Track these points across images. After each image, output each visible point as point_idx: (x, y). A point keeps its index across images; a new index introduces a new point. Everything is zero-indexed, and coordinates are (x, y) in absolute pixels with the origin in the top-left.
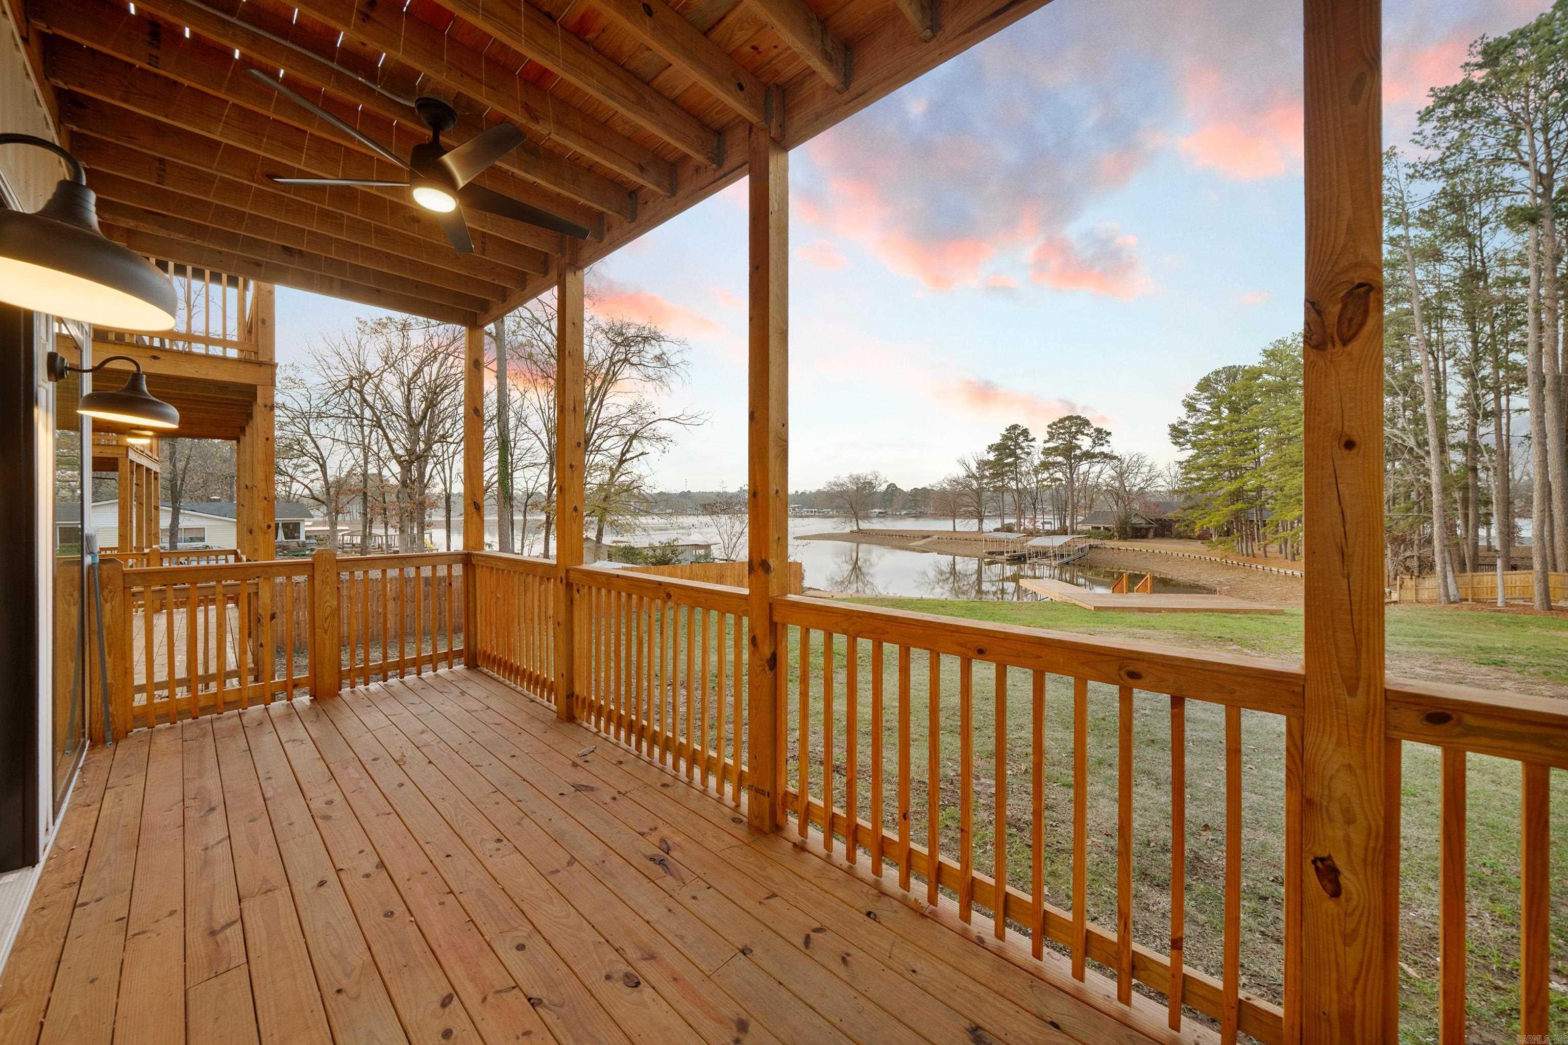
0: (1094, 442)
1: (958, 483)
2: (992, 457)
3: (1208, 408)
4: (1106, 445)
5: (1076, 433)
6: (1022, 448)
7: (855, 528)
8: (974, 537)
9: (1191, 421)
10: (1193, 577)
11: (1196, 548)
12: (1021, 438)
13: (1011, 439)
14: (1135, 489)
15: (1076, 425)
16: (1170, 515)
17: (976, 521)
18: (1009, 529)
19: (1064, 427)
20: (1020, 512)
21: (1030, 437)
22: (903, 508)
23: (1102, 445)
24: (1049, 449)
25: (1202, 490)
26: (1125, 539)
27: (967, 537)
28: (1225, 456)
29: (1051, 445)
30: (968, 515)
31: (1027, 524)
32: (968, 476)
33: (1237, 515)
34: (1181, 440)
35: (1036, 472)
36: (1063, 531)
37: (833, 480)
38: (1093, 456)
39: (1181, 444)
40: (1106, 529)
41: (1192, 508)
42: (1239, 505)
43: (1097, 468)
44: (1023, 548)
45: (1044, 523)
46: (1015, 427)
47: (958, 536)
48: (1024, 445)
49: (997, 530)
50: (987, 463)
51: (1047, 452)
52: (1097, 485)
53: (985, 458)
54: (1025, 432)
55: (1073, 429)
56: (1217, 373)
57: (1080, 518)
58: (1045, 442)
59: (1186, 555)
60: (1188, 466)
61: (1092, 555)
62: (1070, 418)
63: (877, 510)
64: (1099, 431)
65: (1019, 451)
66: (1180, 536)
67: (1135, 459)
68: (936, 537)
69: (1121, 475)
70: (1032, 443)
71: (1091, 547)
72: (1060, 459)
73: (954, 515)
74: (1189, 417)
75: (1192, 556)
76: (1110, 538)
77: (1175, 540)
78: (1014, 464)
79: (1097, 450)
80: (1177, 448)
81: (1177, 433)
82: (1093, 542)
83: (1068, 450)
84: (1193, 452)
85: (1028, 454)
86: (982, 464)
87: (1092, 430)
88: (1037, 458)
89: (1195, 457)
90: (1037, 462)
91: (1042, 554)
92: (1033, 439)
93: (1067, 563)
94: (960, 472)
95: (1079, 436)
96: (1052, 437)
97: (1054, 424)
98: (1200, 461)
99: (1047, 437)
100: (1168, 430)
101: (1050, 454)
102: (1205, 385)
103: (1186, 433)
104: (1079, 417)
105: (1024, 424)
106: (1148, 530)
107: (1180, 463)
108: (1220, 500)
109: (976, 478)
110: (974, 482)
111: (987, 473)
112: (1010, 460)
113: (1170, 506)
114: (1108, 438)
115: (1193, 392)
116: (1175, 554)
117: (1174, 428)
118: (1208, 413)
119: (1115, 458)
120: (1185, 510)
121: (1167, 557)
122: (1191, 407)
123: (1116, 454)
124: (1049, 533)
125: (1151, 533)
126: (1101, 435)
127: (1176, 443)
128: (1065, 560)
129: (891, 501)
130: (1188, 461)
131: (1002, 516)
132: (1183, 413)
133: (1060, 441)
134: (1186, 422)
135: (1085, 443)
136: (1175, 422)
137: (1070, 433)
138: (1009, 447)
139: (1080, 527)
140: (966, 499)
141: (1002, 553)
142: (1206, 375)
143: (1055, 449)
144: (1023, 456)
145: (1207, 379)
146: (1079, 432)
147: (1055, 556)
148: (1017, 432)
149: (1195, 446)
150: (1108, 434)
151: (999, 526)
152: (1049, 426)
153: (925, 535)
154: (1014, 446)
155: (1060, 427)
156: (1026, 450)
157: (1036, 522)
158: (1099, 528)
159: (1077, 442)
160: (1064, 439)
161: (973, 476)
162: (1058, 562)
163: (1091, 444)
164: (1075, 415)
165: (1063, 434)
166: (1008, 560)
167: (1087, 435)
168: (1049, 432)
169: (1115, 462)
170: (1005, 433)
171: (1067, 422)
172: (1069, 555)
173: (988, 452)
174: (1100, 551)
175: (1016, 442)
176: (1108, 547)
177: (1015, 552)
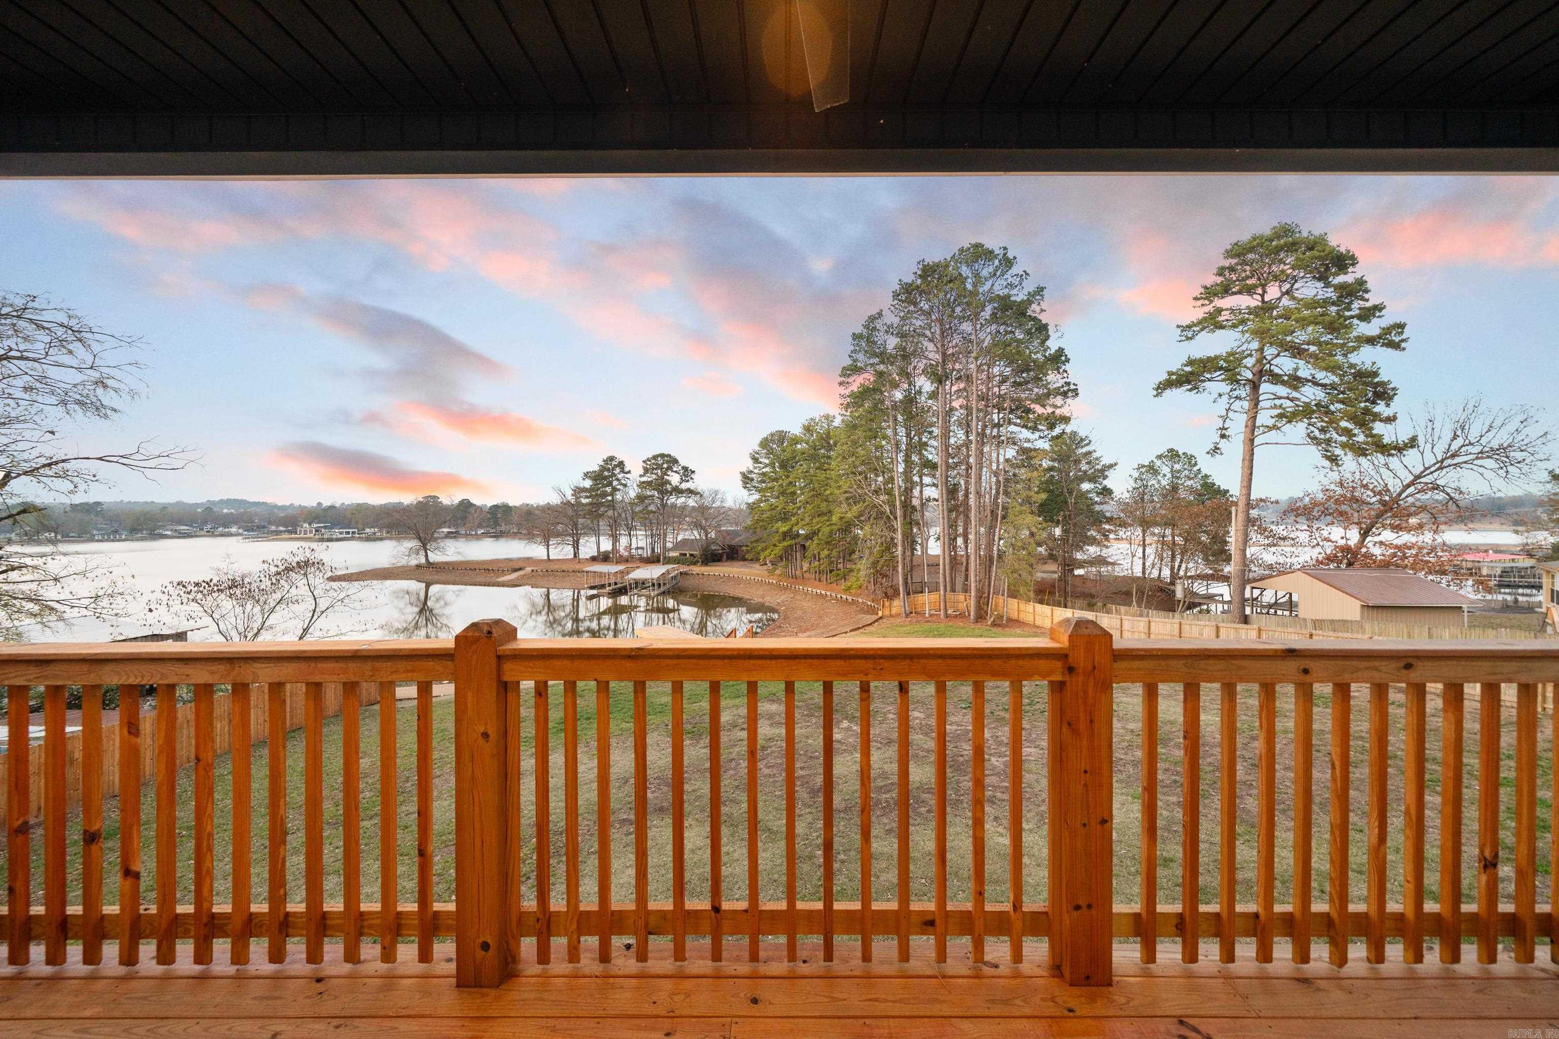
0: (682, 479)
1: (553, 508)
2: (588, 484)
3: (767, 462)
4: (691, 482)
5: (667, 469)
6: (618, 479)
7: (422, 558)
8: (571, 566)
9: (756, 471)
10: (759, 598)
12: (618, 470)
13: (608, 470)
14: (713, 520)
15: (667, 462)
16: (736, 541)
17: (571, 546)
18: (605, 557)
19: (657, 464)
20: (614, 538)
21: (626, 470)
22: (480, 526)
23: (688, 481)
24: (644, 482)
26: (706, 564)
27: (564, 566)
29: (644, 479)
30: (563, 538)
31: (622, 550)
32: (563, 503)
34: (749, 486)
35: (632, 503)
36: (656, 559)
38: (681, 491)
39: (749, 489)
40: (691, 555)
43: (682, 501)
44: (622, 579)
45: (637, 549)
46: (612, 459)
47: (552, 565)
48: (620, 476)
49: (593, 557)
50: (584, 490)
51: (642, 485)
53: (582, 486)
54: (621, 464)
55: (665, 466)
56: (772, 435)
57: (669, 546)
58: (641, 476)
60: (755, 507)
61: (684, 581)
62: (662, 456)
63: (446, 530)
64: (685, 469)
65: (615, 482)
66: (744, 559)
67: (713, 496)
68: (530, 566)
69: (702, 508)
70: (628, 476)
71: (681, 573)
72: (652, 493)
73: (547, 537)
74: (754, 467)
75: (757, 579)
76: (695, 564)
77: (741, 563)
78: (612, 494)
79: (684, 486)
80: (746, 492)
81: (746, 479)
83: (661, 485)
84: (756, 496)
85: (625, 486)
86: (578, 491)
87: (680, 468)
88: (633, 490)
89: (760, 501)
90: (632, 494)
91: (641, 585)
92: (629, 472)
93: (664, 591)
94: (554, 499)
95: (669, 473)
96: (646, 471)
97: (648, 460)
98: (762, 505)
99: (642, 472)
100: (740, 477)
101: (644, 487)
103: (752, 480)
104: (669, 456)
105: (620, 457)
106: (721, 555)
107: (749, 505)
108: (777, 537)
109: (572, 506)
110: (568, 509)
111: (583, 501)
112: (609, 489)
113: (738, 534)
114: (692, 476)
116: (744, 577)
117: (743, 474)
118: (766, 466)
119: (697, 493)
121: (738, 581)
122: (756, 460)
123: (700, 490)
124: (643, 559)
125: (725, 558)
126: (687, 473)
127: (745, 488)
128: (662, 588)
129: (464, 518)
130: (754, 504)
131: (598, 543)
132: (749, 464)
133: (654, 476)
134: (752, 471)
135: (674, 479)
136: (744, 470)
137: (662, 469)
138: (605, 478)
139: (671, 555)
141: (603, 586)
143: (650, 483)
144: (619, 487)
145: (766, 439)
146: (669, 468)
147: (653, 585)
148: (614, 463)
149: (759, 490)
150: (693, 472)
151: (595, 554)
152: (644, 461)
153: (516, 567)
154: (611, 477)
155: (653, 464)
156: (623, 482)
157: (631, 549)
158: (685, 555)
159: (668, 478)
160: (657, 475)
161: (569, 503)
162: (656, 592)
163: (679, 480)
164: (666, 453)
165: (656, 469)
166: (609, 594)
167: (676, 472)
168: (644, 467)
169: (698, 497)
170: (602, 463)
171: (659, 459)
172: (664, 584)
173: (584, 480)
174: (688, 577)
175: (613, 473)
176: (694, 573)
177: (616, 584)
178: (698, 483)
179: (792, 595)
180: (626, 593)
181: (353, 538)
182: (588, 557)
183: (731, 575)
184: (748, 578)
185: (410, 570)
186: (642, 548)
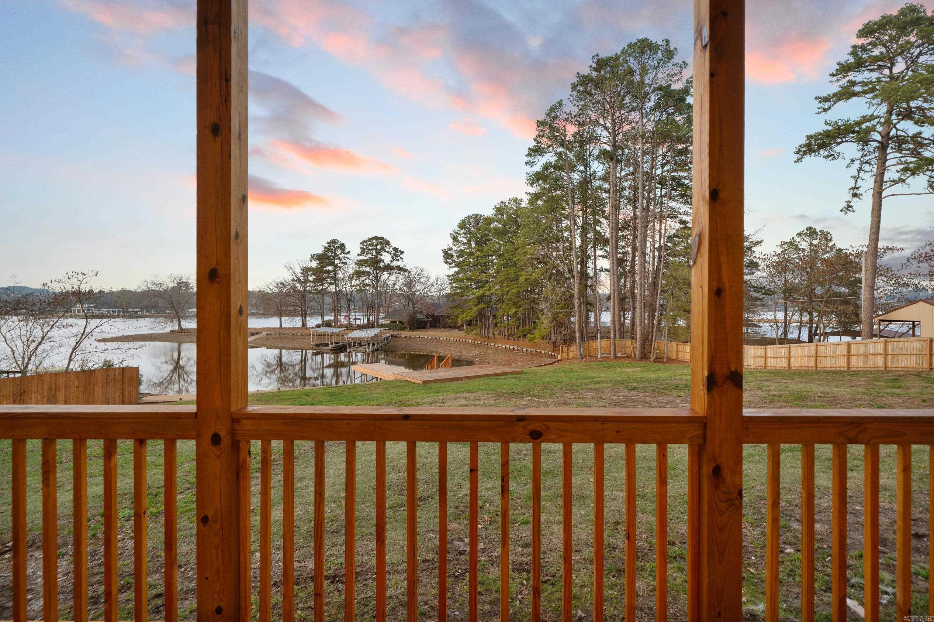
0: (393, 258)
1: (285, 286)
2: (314, 264)
3: (465, 240)
4: (400, 261)
5: (380, 250)
6: (340, 259)
7: (177, 328)
8: (300, 332)
9: (455, 248)
10: (458, 354)
11: (454, 334)
12: (339, 251)
13: (331, 251)
14: (418, 293)
15: (381, 244)
16: (439, 312)
17: (300, 318)
18: (328, 324)
19: (372, 245)
20: (337, 311)
21: (346, 251)
23: (398, 260)
24: (361, 261)
25: (461, 295)
26: (414, 330)
27: (294, 332)
28: (474, 272)
29: (362, 258)
30: (291, 314)
31: (343, 320)
32: (294, 280)
33: (481, 313)
34: (449, 261)
35: (351, 279)
36: (369, 325)
37: (149, 279)
38: (392, 268)
39: (449, 264)
40: (400, 322)
41: (455, 307)
42: (482, 305)
43: (393, 277)
44: (342, 339)
45: (355, 319)
46: (334, 241)
47: (284, 332)
48: (341, 256)
49: (318, 326)
50: (311, 269)
51: (360, 263)
52: (393, 290)
53: (309, 266)
54: (342, 246)
55: (379, 247)
56: (469, 217)
57: (382, 315)
58: (358, 255)
59: (452, 339)
60: (454, 278)
61: (394, 342)
62: (376, 238)
64: (396, 250)
65: (337, 262)
66: (445, 327)
67: (419, 272)
68: (264, 333)
69: (410, 283)
70: (348, 256)
71: (392, 336)
72: (368, 269)
73: (280, 314)
74: (454, 245)
75: (455, 340)
76: (403, 329)
77: (442, 330)
78: (335, 272)
79: (395, 264)
80: (447, 266)
81: (447, 255)
82: (393, 333)
83: (375, 263)
84: (456, 269)
85: (345, 264)
86: (306, 270)
87: (391, 249)
88: (352, 268)
89: (458, 273)
90: (351, 271)
91: (358, 343)
92: (348, 253)
93: (377, 350)
94: (287, 277)
95: (383, 253)
96: (363, 251)
97: (365, 242)
98: (460, 276)
99: (359, 251)
100: (442, 253)
101: (361, 265)
102: (463, 225)
103: (452, 256)
104: (382, 238)
105: (341, 240)
106: (426, 322)
107: (449, 276)
108: (472, 302)
109: (301, 282)
110: (298, 285)
111: (311, 278)
112: (330, 268)
113: (438, 305)
114: (402, 256)
115: (456, 229)
116: (445, 339)
117: (445, 252)
118: (464, 244)
119: (406, 270)
120: (452, 308)
121: (440, 342)
122: (455, 239)
123: (408, 267)
124: (360, 327)
125: (428, 325)
126: (397, 253)
127: (446, 262)
128: (376, 347)
130: (453, 275)
131: (322, 315)
132: (450, 242)
133: (370, 256)
134: (452, 249)
135: (387, 258)
136: (446, 247)
137: (376, 250)
138: (328, 258)
139: (384, 322)
140: (291, 300)
141: (326, 345)
142: (463, 218)
143: (366, 261)
144: (340, 265)
145: (464, 221)
146: (383, 249)
147: (369, 344)
148: (336, 245)
149: (457, 265)
150: (402, 253)
151: (320, 322)
152: (361, 243)
153: (254, 332)
154: (334, 257)
155: (369, 245)
156: (344, 261)
157: (350, 318)
158: (396, 322)
159: (381, 257)
160: (372, 254)
161: (298, 280)
162: (371, 349)
163: (391, 259)
164: (379, 236)
165: (371, 250)
166: (331, 350)
167: (388, 252)
168: (361, 248)
169: (406, 274)
170: (326, 245)
171: (374, 241)
172: (378, 343)
173: (311, 260)
174: (397, 339)
175: (335, 254)
176: (403, 336)
177: (337, 343)
178: (407, 262)
179: (485, 350)
180: (345, 350)
181: (118, 317)
182: (314, 326)
183: (434, 338)
184: (448, 339)
185: (166, 334)
186: (360, 319)
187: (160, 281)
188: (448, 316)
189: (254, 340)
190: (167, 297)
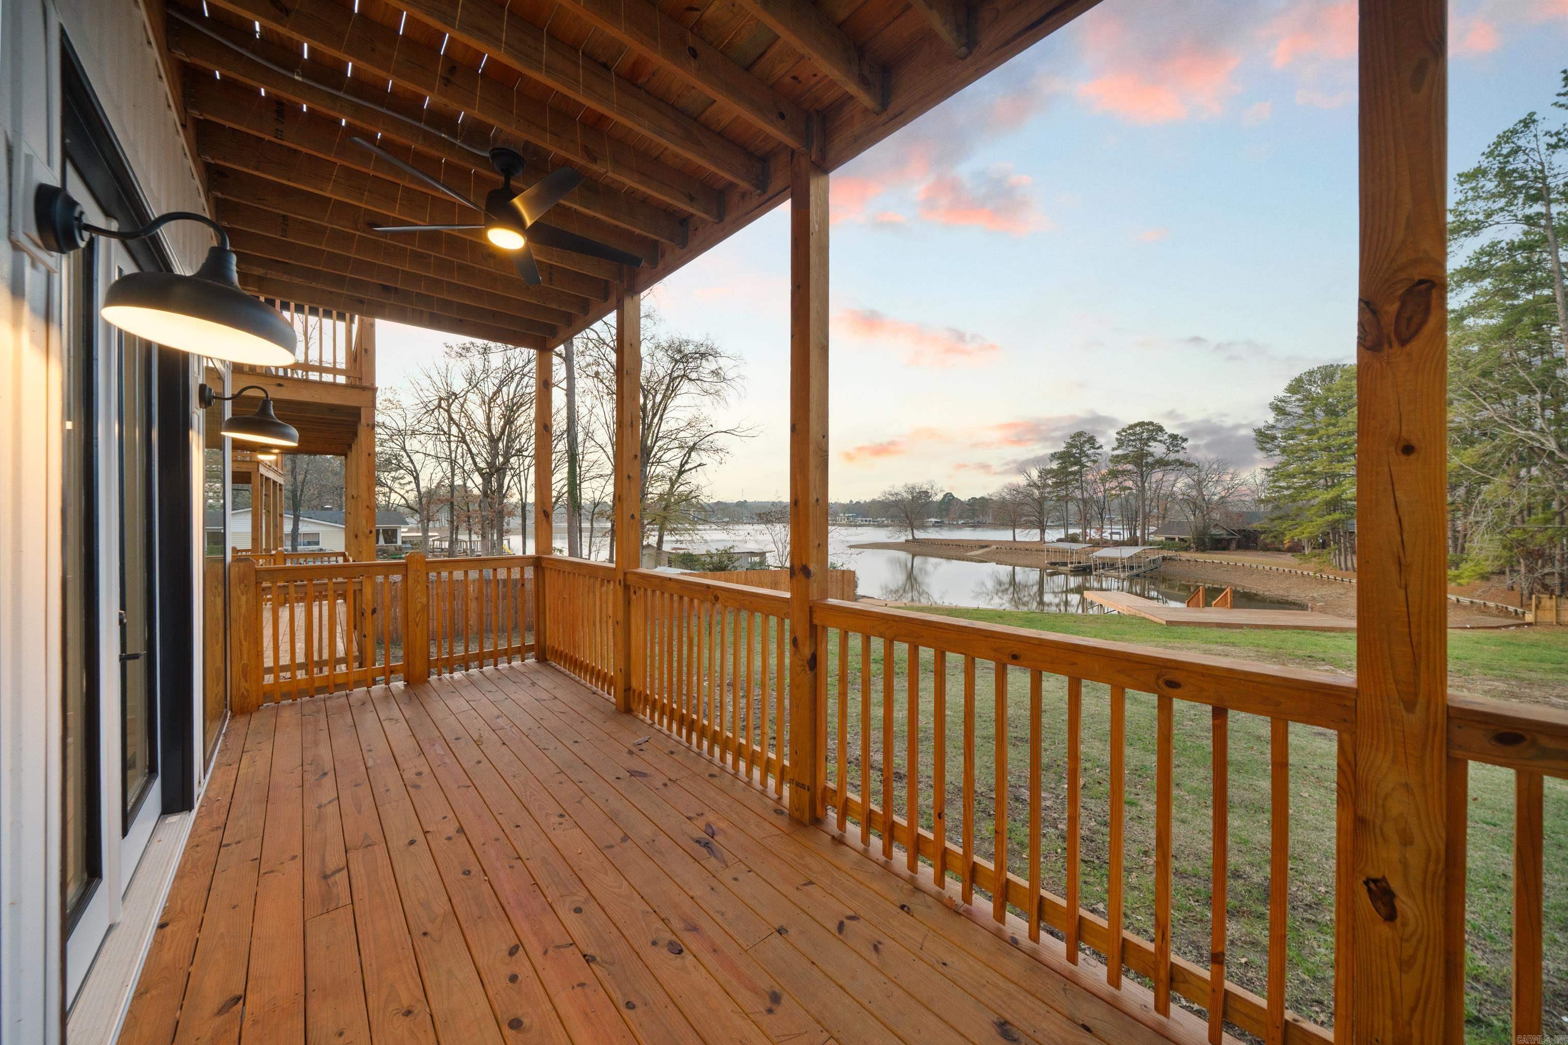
0: (1168, 449)
1: (1018, 493)
2: (1055, 465)
3: (1300, 411)
4: (1182, 452)
5: (1148, 439)
6: (1087, 456)
7: (910, 538)
8: (1035, 547)
9: (1280, 425)
10: (1281, 592)
11: (1287, 561)
12: (1087, 446)
13: (1076, 447)
14: (1216, 498)
15: (1149, 431)
16: (1256, 525)
17: (1038, 531)
18: (1073, 539)
19: (1134, 434)
20: (1086, 523)
21: (1097, 445)
22: (961, 517)
23: (1178, 451)
24: (1117, 456)
25: (1293, 499)
26: (1203, 551)
27: (1028, 547)
28: (1320, 463)
29: (1119, 452)
30: (1029, 525)
31: (1093, 534)
32: (1029, 485)
33: (1334, 526)
34: (1268, 446)
35: (1103, 480)
36: (1133, 542)
37: (887, 489)
38: (1167, 463)
39: (1268, 450)
40: (1182, 540)
41: (1280, 518)
42: (1337, 516)
43: (1171, 476)
44: (1088, 558)
45: (1112, 533)
46: (1080, 434)
47: (1018, 546)
48: (1089, 452)
49: (1060, 540)
50: (1051, 471)
51: (1116, 459)
52: (1172, 494)
53: (1048, 467)
54: (1092, 439)
55: (1145, 435)
56: (1311, 373)
57: (1152, 529)
58: (1114, 449)
59: (1274, 568)
60: (1275, 474)
61: (1167, 567)
62: (1141, 424)
63: (933, 520)
64: (1174, 437)
65: (1084, 459)
66: (1266, 548)
67: (1214, 466)
68: (994, 547)
69: (1199, 484)
70: (1099, 451)
71: (1164, 559)
72: (1130, 467)
73: (1013, 524)
74: (1277, 420)
75: (1281, 569)
76: (1187, 549)
77: (1260, 553)
78: (1079, 472)
79: (1172, 456)
80: (1264, 454)
81: (1264, 437)
82: (1166, 553)
83: (1139, 458)
84: (1282, 459)
85: (1095, 462)
86: (1045, 473)
87: (1166, 437)
88: (1105, 466)
89: (1285, 464)
90: (1104, 471)
91: (1110, 565)
92: (1101, 447)
93: (1138, 575)
94: (1021, 482)
95: (1152, 443)
96: (1121, 443)
97: (1124, 430)
98: (1290, 468)
99: (1115, 444)
100: (1253, 436)
101: (1119, 462)
102: (1296, 387)
103: (1274, 438)
104: (1151, 423)
105: (1090, 432)
106: (1229, 541)
107: (1267, 470)
108: (1314, 510)
109: (1038, 487)
110: (1036, 491)
111: (1050, 482)
112: (1076, 468)
113: (1254, 516)
114: (1184, 445)
115: (1282, 394)
116: (1260, 567)
117: (1259, 433)
118: (1301, 417)
119: (1191, 465)
120: (1272, 520)
121: (1251, 571)
122: (1279, 409)
123: (1192, 461)
124: (1117, 544)
125: (1234, 545)
126: (1176, 442)
127: (1262, 449)
128: (1135, 572)
129: (947, 510)
130: (1276, 469)
131: (1066, 526)
132: (1270, 416)
133: (1130, 449)
134: (1273, 427)
135: (1158, 449)
136: (1261, 425)
137: (1141, 439)
138: (1073, 456)
139: (1152, 538)
140: (1027, 508)
141: (1065, 564)
142: (1297, 375)
143: (1125, 457)
144: (1089, 464)
145: (1299, 380)
146: (1152, 438)
147: (1124, 567)
148: (1083, 439)
149: (1284, 452)
150: (1184, 440)
151: (1063, 536)
152: (1118, 433)
153: (983, 544)
154: (1080, 454)
155: (1130, 434)
156: (1093, 458)
157: (1102, 533)
158: (1174, 539)
159: (1148, 449)
160: (1135, 446)
161: (1035, 485)
162: (1127, 574)
163: (1165, 451)
164: (1146, 421)
165: (1133, 441)
166: (1071, 571)
167: (1160, 441)
168: (1117, 439)
169: (1192, 470)
170: (1070, 441)
171: (1138, 428)
172: (1139, 567)
173: (1051, 461)
174: (1175, 563)
175: (1081, 449)
176: (1183, 559)
177: (1079, 563)
179: (1342, 591)
181: (869, 525)
182: (1055, 540)
183: (1240, 564)
184: (1267, 568)
185: (901, 543)
186: (1119, 533)
187: (896, 491)
188: (1264, 532)
189: (983, 554)
190: (902, 507)
